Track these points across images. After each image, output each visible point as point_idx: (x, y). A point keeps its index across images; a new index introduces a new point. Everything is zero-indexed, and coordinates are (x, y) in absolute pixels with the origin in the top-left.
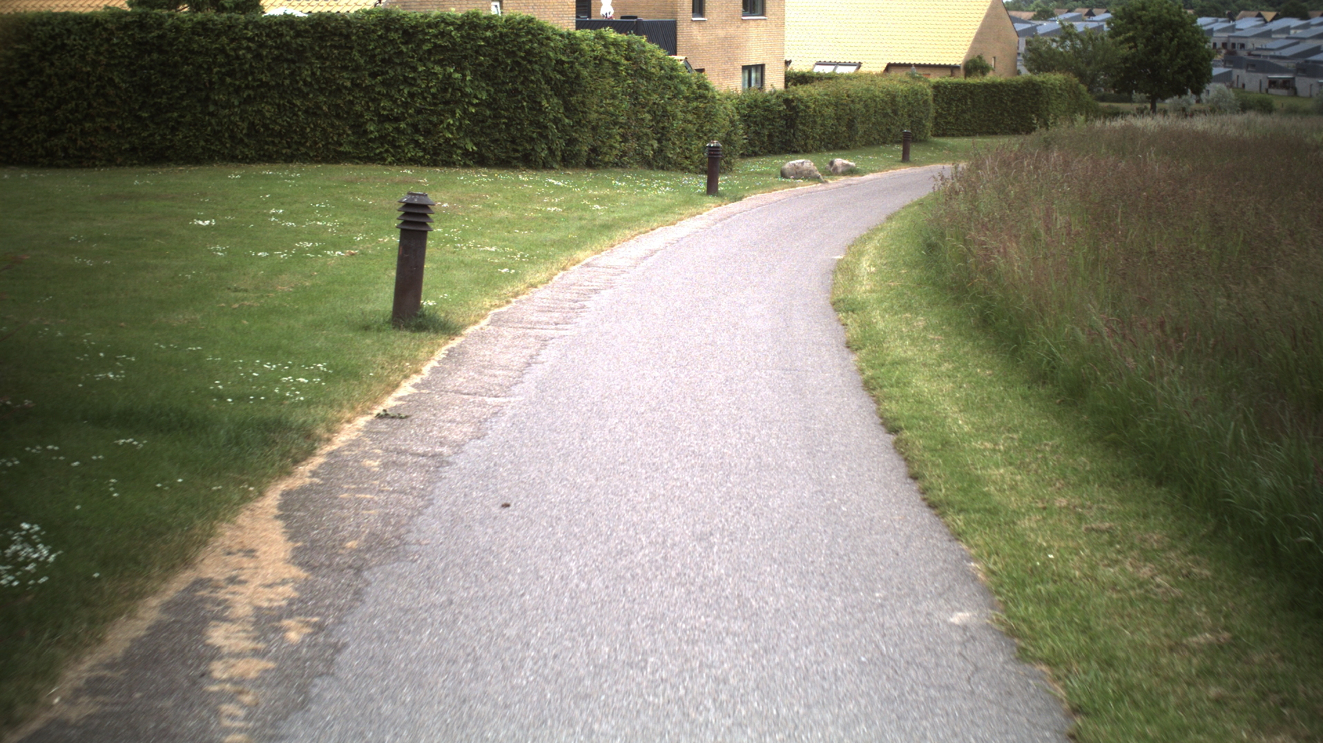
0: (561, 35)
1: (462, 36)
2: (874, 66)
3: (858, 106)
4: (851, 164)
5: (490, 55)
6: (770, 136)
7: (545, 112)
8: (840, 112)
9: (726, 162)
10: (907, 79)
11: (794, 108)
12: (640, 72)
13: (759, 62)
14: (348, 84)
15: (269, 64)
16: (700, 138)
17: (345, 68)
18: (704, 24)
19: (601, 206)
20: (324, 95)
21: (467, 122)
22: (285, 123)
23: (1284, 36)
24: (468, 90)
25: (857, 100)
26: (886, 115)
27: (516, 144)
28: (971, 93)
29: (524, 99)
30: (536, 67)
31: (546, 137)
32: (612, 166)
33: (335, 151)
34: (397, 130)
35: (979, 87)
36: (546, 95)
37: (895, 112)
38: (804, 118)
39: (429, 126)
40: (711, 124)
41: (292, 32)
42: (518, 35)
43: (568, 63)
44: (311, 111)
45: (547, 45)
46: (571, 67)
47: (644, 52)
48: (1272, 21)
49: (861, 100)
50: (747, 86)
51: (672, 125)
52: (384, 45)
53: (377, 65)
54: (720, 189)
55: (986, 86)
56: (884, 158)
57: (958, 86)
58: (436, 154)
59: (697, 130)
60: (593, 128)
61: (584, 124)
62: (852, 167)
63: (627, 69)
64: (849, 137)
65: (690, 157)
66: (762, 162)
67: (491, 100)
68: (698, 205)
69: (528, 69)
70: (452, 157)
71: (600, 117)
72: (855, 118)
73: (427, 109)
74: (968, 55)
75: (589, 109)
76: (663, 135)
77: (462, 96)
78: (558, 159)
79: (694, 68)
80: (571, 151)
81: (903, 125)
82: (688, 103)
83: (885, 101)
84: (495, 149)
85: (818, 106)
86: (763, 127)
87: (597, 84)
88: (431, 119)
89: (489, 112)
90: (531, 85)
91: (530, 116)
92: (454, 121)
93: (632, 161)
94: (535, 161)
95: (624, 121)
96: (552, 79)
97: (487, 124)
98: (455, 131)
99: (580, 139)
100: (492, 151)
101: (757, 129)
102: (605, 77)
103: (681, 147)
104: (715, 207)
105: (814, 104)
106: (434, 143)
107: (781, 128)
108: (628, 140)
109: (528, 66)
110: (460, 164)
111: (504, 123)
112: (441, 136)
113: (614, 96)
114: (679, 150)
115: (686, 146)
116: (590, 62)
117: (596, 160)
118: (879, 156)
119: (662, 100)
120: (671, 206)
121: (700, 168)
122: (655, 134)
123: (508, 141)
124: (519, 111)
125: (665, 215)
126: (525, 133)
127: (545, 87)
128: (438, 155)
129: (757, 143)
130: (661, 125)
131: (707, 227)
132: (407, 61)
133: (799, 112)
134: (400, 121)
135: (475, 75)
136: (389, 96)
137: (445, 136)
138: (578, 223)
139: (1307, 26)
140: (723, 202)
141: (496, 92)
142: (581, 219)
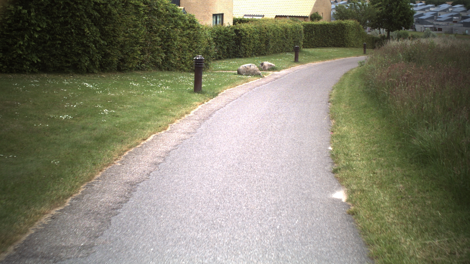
2: (270, 15)
3: (270, 34)
4: (272, 64)
6: (228, 49)
7: (87, 37)
8: (262, 37)
10: (291, 22)
11: (240, 34)
12: (153, 12)
13: (221, 12)
16: (191, 51)
19: (110, 109)
21: (33, 43)
24: (33, 22)
25: (269, 31)
26: (283, 38)
27: (68, 58)
28: (315, 28)
29: (72, 27)
31: (89, 52)
35: (318, 26)
36: (88, 25)
37: (287, 37)
38: (245, 39)
40: (197, 42)
49: (271, 31)
50: (215, 24)
51: (174, 44)
55: (321, 25)
56: (284, 60)
57: (309, 25)
58: (11, 65)
59: (189, 47)
60: (122, 46)
61: (115, 44)
62: (273, 66)
63: (145, 10)
64: (266, 49)
65: (185, 62)
66: (224, 62)
67: (50, 28)
68: (187, 104)
69: (75, 8)
70: (23, 67)
71: (126, 39)
72: (269, 40)
73: (4, 35)
74: (312, 12)
75: (117, 34)
76: (168, 50)
77: (29, 25)
78: (97, 66)
79: (187, 12)
80: (106, 61)
81: (290, 43)
82: (184, 30)
83: (282, 31)
84: (53, 61)
85: (251, 33)
86: (224, 45)
87: (124, 19)
88: (7, 41)
89: (48, 36)
90: (77, 18)
91: (77, 39)
92: (23, 42)
93: (148, 66)
94: (81, 68)
95: (143, 42)
96: (92, 15)
97: (47, 44)
98: (24, 49)
99: (112, 54)
100: (51, 62)
101: (221, 45)
102: (129, 14)
103: (179, 57)
104: (199, 105)
105: (250, 32)
106: (10, 57)
107: (233, 45)
108: (146, 53)
109: (75, 6)
110: (29, 71)
111: (59, 44)
112: (14, 53)
113: (136, 26)
114: (178, 59)
115: (183, 56)
116: (119, 4)
117: (123, 67)
118: (281, 59)
119: (167, 29)
120: (166, 107)
121: (191, 69)
122: (163, 49)
123: (63, 55)
124: (70, 35)
125: (159, 118)
126: (73, 50)
127: (87, 20)
128: (13, 65)
129: (221, 53)
130: (167, 44)
131: (193, 131)
133: (242, 37)
135: (38, 11)
137: (17, 53)
138: (77, 136)
139: (416, 6)
140: (205, 99)
141: (53, 23)
142: (84, 128)
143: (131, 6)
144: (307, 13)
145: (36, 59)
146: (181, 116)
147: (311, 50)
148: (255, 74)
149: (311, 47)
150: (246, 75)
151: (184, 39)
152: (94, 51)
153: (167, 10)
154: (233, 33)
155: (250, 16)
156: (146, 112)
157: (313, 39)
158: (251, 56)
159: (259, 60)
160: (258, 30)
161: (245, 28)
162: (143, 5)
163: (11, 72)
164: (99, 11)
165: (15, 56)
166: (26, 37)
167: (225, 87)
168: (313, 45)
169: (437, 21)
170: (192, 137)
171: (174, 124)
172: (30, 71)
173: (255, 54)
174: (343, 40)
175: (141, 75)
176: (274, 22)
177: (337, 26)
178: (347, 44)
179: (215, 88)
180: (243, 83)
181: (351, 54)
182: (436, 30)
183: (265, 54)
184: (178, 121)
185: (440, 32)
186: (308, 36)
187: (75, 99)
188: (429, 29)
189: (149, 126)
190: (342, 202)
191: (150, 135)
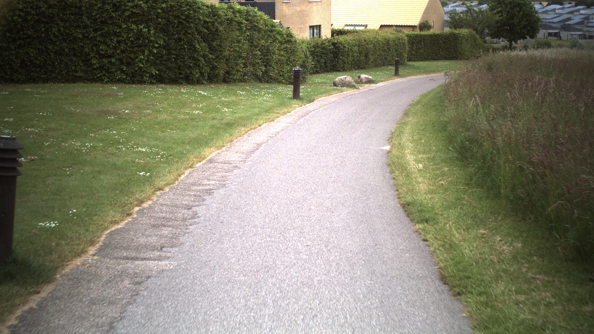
0: (207, 6)
1: (148, 7)
2: (374, 26)
3: (370, 46)
4: (370, 77)
5: (165, 18)
6: (325, 63)
7: (197, 51)
8: (361, 49)
9: (303, 78)
10: (394, 32)
11: (338, 47)
12: (254, 28)
13: (318, 24)
14: (81, 36)
15: (32, 25)
16: (288, 64)
17: (79, 27)
18: (289, 4)
19: (228, 108)
20: (66, 42)
21: (152, 58)
22: (42, 59)
23: (553, 13)
24: (152, 39)
25: (369, 43)
26: (384, 51)
27: (181, 70)
28: (423, 39)
29: (185, 43)
30: (192, 25)
31: (199, 66)
32: (239, 82)
33: (73, 76)
34: (110, 62)
35: (427, 36)
36: (198, 41)
37: (389, 49)
38: (343, 52)
39: (129, 60)
40: (294, 56)
41: (46, 6)
42: (180, 6)
43: (211, 22)
44: (58, 52)
45: (198, 12)
46: (213, 25)
47: (256, 16)
48: (546, 6)
49: (372, 43)
50: (312, 37)
51: (273, 57)
52: (102, 12)
53: (98, 25)
54: (301, 94)
55: (431, 36)
56: (385, 73)
57: (417, 36)
58: (134, 77)
59: (287, 60)
60: (227, 60)
61: (221, 58)
62: (370, 79)
63: (246, 26)
64: (366, 62)
65: (283, 75)
66: (322, 76)
67: (166, 44)
68: (288, 106)
69: (187, 26)
70: (143, 78)
71: (231, 53)
72: (369, 52)
73: (128, 50)
74: (421, 20)
75: (224, 49)
76: (267, 63)
77: (148, 42)
78: (206, 78)
79: (284, 26)
80: (213, 73)
81: (393, 56)
82: (281, 45)
83: (384, 44)
84: (169, 73)
85: (350, 46)
86: (321, 58)
87: (229, 35)
88: (130, 56)
89: (165, 51)
90: (189, 36)
91: (189, 53)
92: (144, 57)
93: (250, 79)
94: (193, 80)
95: (245, 56)
96: (201, 32)
97: (164, 59)
98: (145, 63)
99: (219, 67)
100: (167, 74)
101: (318, 59)
102: (233, 31)
103: (278, 70)
104: (298, 107)
105: (348, 45)
106: (132, 70)
107: (331, 58)
108: (248, 66)
110: (148, 82)
111: (173, 58)
112: (136, 66)
113: (239, 42)
114: (277, 72)
115: (281, 69)
116: (224, 22)
117: (228, 78)
118: (382, 72)
119: (267, 43)
120: (272, 108)
121: (289, 81)
122: (263, 63)
123: (176, 68)
124: (183, 51)
126: (186, 64)
127: (198, 36)
128: (135, 77)
129: (318, 66)
130: (266, 58)
131: (294, 122)
132: (116, 22)
133: (340, 50)
134: (112, 57)
135: (156, 30)
136: (105, 43)
137: (139, 66)
138: (211, 123)
139: (563, 8)
140: (302, 103)
141: (169, 40)
142: (213, 119)
143: (234, 23)
144: (415, 21)
145: (154, 72)
146: (284, 114)
147: (418, 64)
148: (349, 85)
149: (419, 60)
150: (341, 87)
151: (282, 53)
152: (203, 64)
153: (266, 26)
154: (330, 46)
155: (352, 25)
156: (257, 110)
157: (422, 51)
158: (350, 69)
159: (356, 73)
160: (357, 43)
161: (343, 40)
162: (246, 22)
163: (133, 83)
164: (207, 28)
165: (137, 69)
166: (146, 52)
167: (321, 96)
168: (421, 58)
170: (293, 125)
171: (279, 118)
173: (354, 68)
174: (456, 52)
176: (375, 34)
177: (449, 36)
178: (460, 56)
179: (311, 96)
180: (338, 93)
183: (365, 67)
186: (416, 48)
187: (198, 102)
188: (577, 37)
189: (261, 118)
190: (386, 150)
191: (263, 123)
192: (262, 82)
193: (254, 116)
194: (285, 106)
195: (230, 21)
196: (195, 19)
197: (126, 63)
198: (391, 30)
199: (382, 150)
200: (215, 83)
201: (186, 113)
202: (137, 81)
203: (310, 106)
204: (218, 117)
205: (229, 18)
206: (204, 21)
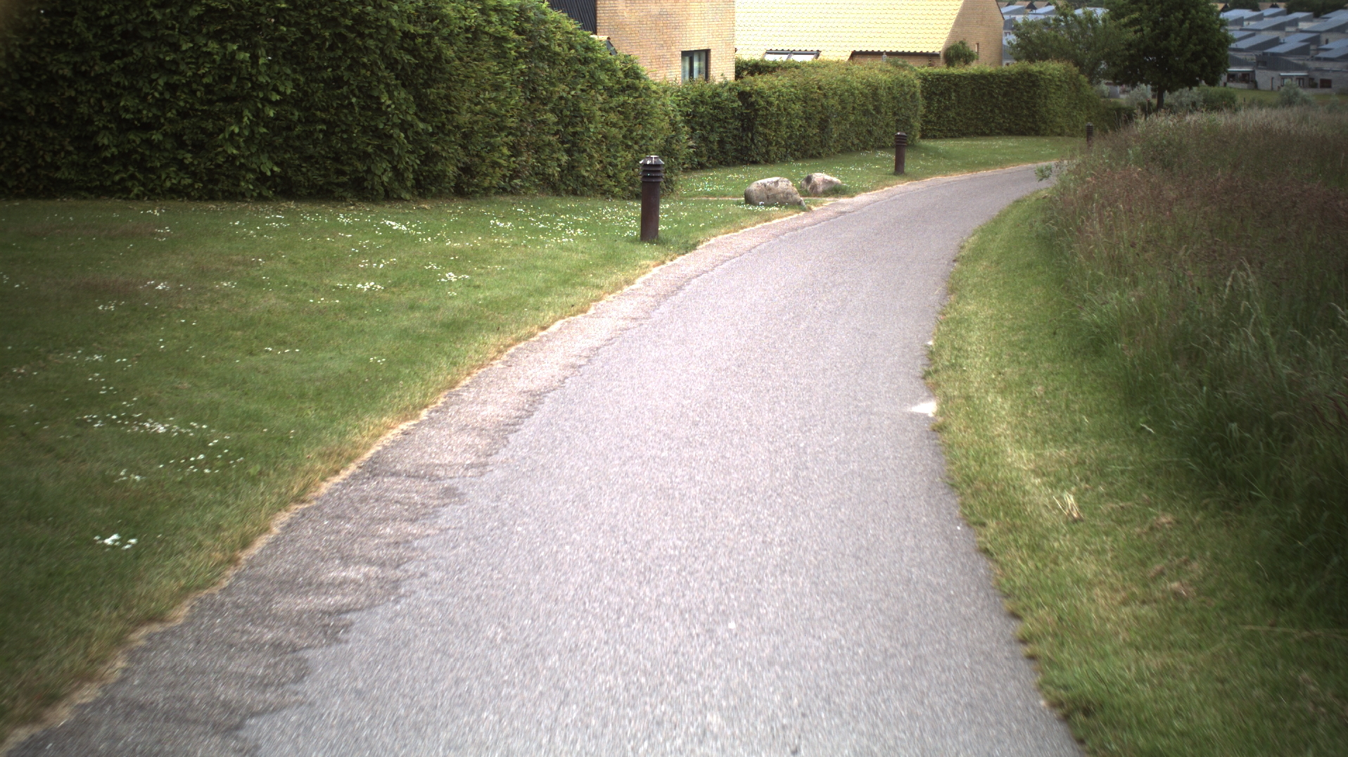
2: (836, 52)
3: (832, 102)
4: (835, 179)
5: (297, 24)
6: (721, 142)
7: (386, 113)
8: (810, 110)
10: (890, 68)
11: (752, 104)
12: (540, 52)
13: (704, 47)
14: (67, 72)
16: (628, 147)
17: (62, 47)
19: (458, 272)
20: (28, 88)
21: (263, 130)
23: (1238, 28)
24: (263, 79)
25: (830, 94)
26: (866, 113)
27: (342, 163)
28: (956, 85)
29: (352, 92)
30: (371, 43)
31: (390, 152)
32: (496, 193)
33: (48, 178)
34: (148, 142)
35: (965, 78)
36: (388, 85)
37: (877, 109)
38: (767, 115)
39: (201, 136)
40: (644, 127)
43: (423, 36)
46: (428, 43)
47: (545, 22)
49: (835, 94)
50: (687, 78)
51: (588, 129)
53: (114, 41)
54: (662, 228)
55: (972, 77)
56: (869, 168)
57: (940, 78)
58: (212, 181)
59: (624, 137)
60: (465, 136)
61: (450, 131)
62: (837, 184)
63: (519, 47)
64: (821, 142)
65: (614, 176)
66: (712, 177)
67: (300, 95)
68: (626, 263)
69: (358, 46)
70: (238, 185)
71: (475, 118)
72: (828, 117)
73: (197, 110)
74: (948, 41)
75: (456, 107)
76: (574, 144)
77: (253, 88)
78: (409, 184)
79: (619, 52)
80: (428, 171)
81: (887, 125)
82: (611, 97)
83: (865, 96)
84: (308, 171)
85: (782, 101)
86: (712, 130)
87: (470, 70)
88: (203, 126)
89: (297, 113)
90: (363, 71)
91: (362, 119)
92: (240, 128)
93: (527, 185)
94: (373, 189)
95: (514, 125)
96: (396, 61)
97: (295, 133)
98: (242, 145)
99: (444, 154)
100: (303, 174)
101: (704, 133)
102: (483, 60)
103: (601, 162)
104: (654, 266)
105: (778, 99)
106: (209, 163)
107: (735, 132)
108: (521, 152)
109: (359, 42)
110: (251, 197)
111: (321, 131)
112: (220, 152)
113: (497, 88)
114: (598, 166)
115: (609, 160)
116: (458, 35)
117: (469, 185)
118: (862, 166)
119: (573, 93)
120: (581, 270)
121: (630, 191)
122: (563, 143)
123: (329, 158)
124: (345, 111)
125: (569, 290)
126: (354, 146)
127: (386, 74)
128: (216, 182)
129: (705, 152)
130: (571, 130)
131: (642, 314)
132: (163, 35)
133: (758, 110)
134: (153, 129)
135: (274, 56)
136: (133, 89)
137: (226, 152)
138: (404, 321)
139: (1260, 18)
140: (666, 255)
141: (307, 82)
142: (412, 307)
143: (486, 39)
144: (936, 44)
145: (268, 167)
146: (617, 287)
147: (943, 145)
148: (787, 202)
149: (946, 137)
150: (766, 205)
151: (613, 117)
152: (402, 147)
153: (571, 47)
154: (733, 101)
155: (782, 52)
156: (538, 278)
157: (952, 114)
158: (783, 159)
159: (800, 169)
160: (800, 93)
161: (766, 86)
162: (516, 37)
163: (212, 197)
164: (413, 52)
165: (221, 160)
166: (247, 117)
167: (714, 231)
168: (950, 130)
169: (1319, 59)
170: (641, 325)
171: (601, 302)
172: (255, 194)
173: (792, 155)
174: (1034, 117)
175: (513, 204)
176: (844, 71)
177: (1017, 79)
178: (1043, 126)
179: (689, 233)
180: (758, 223)
181: (1051, 154)
182: (1314, 86)
183: (819, 154)
184: (610, 297)
185: (1327, 90)
186: (939, 107)
187: (378, 253)
188: (1295, 83)
189: (550, 305)
190: (926, 417)
191: (555, 320)
192: (559, 195)
193: (530, 295)
194: (618, 265)
195: (474, 33)
196: (378, 28)
197: (193, 145)
198: (879, 63)
199: (913, 416)
200: (434, 196)
201: (337, 288)
202: (223, 192)
203: (686, 264)
204: (426, 303)
205: (471, 27)
206: (404, 33)
